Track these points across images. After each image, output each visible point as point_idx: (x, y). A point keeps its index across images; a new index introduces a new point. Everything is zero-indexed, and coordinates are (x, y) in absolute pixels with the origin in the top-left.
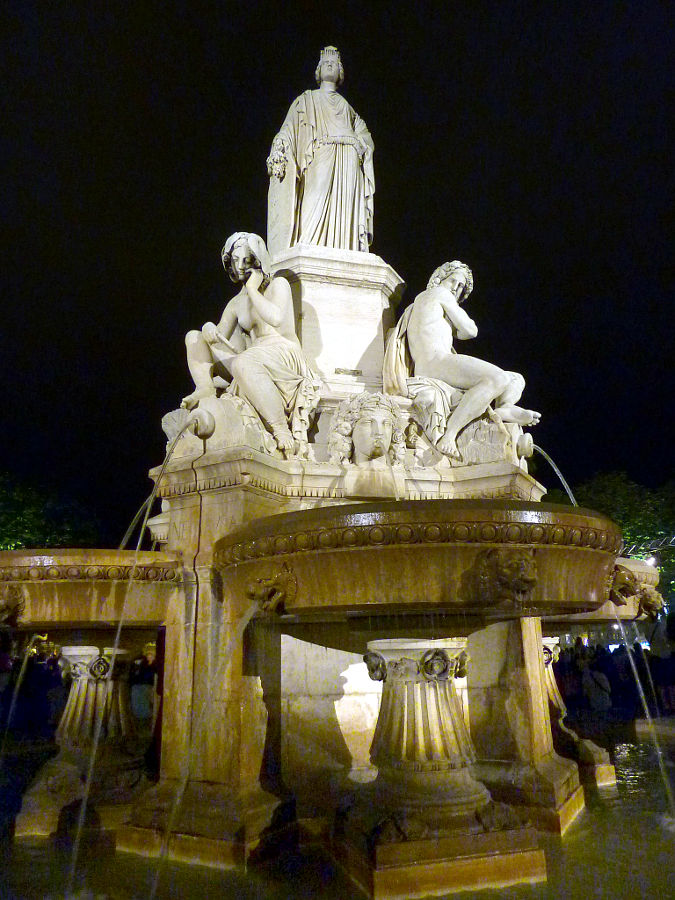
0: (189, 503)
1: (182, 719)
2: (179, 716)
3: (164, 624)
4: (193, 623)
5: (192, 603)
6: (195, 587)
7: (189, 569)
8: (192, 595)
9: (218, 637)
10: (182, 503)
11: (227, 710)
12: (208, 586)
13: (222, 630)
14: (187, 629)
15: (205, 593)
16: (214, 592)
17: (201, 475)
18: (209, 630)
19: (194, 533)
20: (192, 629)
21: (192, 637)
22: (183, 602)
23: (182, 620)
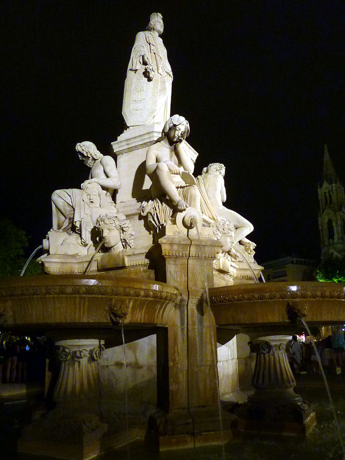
0: (179, 262)
1: (182, 377)
2: (180, 375)
3: (166, 326)
4: (186, 326)
5: (184, 316)
6: (186, 307)
7: (186, 298)
8: (184, 311)
9: (202, 334)
10: (175, 261)
11: (209, 370)
12: (195, 308)
13: (204, 330)
14: (182, 329)
15: (193, 311)
16: (198, 310)
17: (193, 249)
18: (196, 330)
19: (184, 278)
20: (186, 329)
21: (186, 333)
22: (178, 315)
23: (179, 324)
